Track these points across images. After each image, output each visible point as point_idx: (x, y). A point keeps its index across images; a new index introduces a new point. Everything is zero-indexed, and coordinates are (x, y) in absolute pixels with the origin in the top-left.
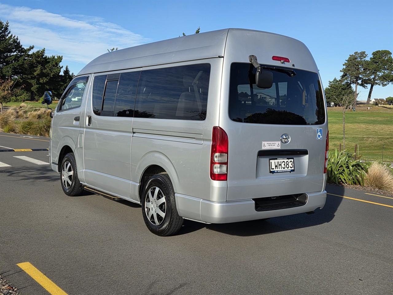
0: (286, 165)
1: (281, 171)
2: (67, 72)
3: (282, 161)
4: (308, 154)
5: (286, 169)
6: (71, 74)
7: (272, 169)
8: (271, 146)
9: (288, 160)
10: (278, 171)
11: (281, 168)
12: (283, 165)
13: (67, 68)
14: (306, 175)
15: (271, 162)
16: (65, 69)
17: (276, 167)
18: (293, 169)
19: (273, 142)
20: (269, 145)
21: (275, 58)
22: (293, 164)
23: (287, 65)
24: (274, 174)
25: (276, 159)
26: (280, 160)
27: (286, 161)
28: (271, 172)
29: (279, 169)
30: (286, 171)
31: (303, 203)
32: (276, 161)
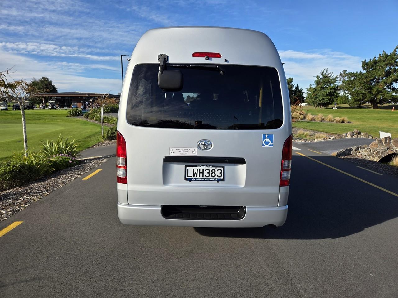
0: (211, 173)
1: (201, 180)
2: (297, 88)
3: (205, 169)
4: (245, 163)
5: (210, 177)
6: (300, 89)
7: (188, 176)
8: (182, 153)
9: (214, 168)
10: (197, 179)
11: (203, 177)
12: (206, 173)
13: (297, 85)
14: (243, 186)
15: (188, 169)
16: (296, 86)
17: (195, 175)
18: (222, 178)
19: (185, 149)
20: (180, 151)
21: (195, 55)
22: (222, 173)
23: (215, 61)
24: (192, 181)
25: (196, 166)
26: (201, 168)
27: (211, 169)
28: (186, 179)
29: (200, 176)
30: (210, 180)
31: (239, 217)
32: (195, 168)
